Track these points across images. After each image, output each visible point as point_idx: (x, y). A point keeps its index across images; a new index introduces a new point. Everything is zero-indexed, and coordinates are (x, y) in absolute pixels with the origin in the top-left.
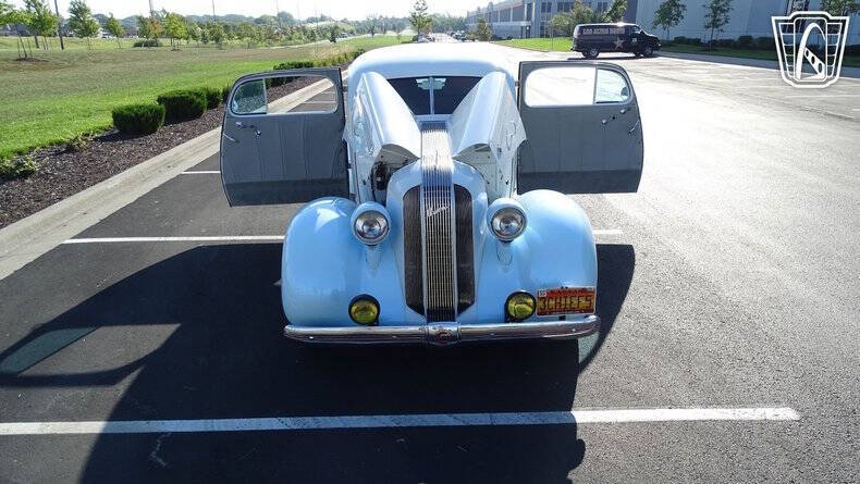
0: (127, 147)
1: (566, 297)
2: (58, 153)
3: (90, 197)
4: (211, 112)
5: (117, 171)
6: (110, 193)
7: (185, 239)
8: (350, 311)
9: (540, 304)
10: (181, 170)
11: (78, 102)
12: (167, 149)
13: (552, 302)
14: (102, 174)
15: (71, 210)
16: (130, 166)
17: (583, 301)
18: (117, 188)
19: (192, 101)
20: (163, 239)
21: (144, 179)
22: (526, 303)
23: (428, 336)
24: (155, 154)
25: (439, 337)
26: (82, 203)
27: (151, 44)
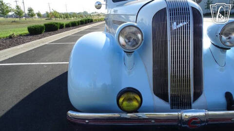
0: (31, 37)
4: (60, 29)
5: (24, 43)
6: (18, 50)
10: (47, 43)
14: (18, 44)
16: (29, 42)
18: (22, 48)
24: (39, 39)
26: (5, 53)
27: (50, 19)
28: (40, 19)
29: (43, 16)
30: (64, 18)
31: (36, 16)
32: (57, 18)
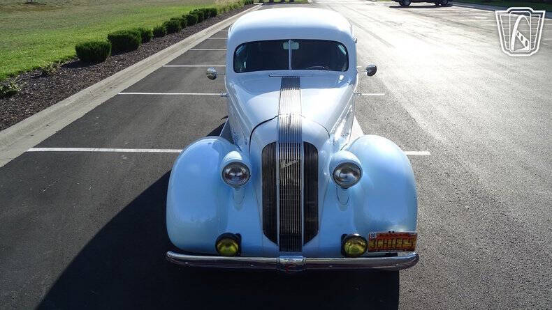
0: (84, 72)
1: (392, 239)
2: (37, 77)
3: (53, 113)
4: (144, 45)
5: (75, 91)
6: (68, 108)
7: (112, 150)
8: (216, 246)
9: (371, 244)
10: (118, 91)
11: (58, 35)
12: (111, 75)
13: (381, 243)
14: (63, 94)
15: (37, 123)
16: (84, 87)
17: (406, 243)
18: (73, 105)
19: (131, 38)
20: (96, 150)
21: (91, 97)
22: (359, 244)
23: (279, 264)
24: (102, 78)
25: (288, 266)
26: (46, 118)
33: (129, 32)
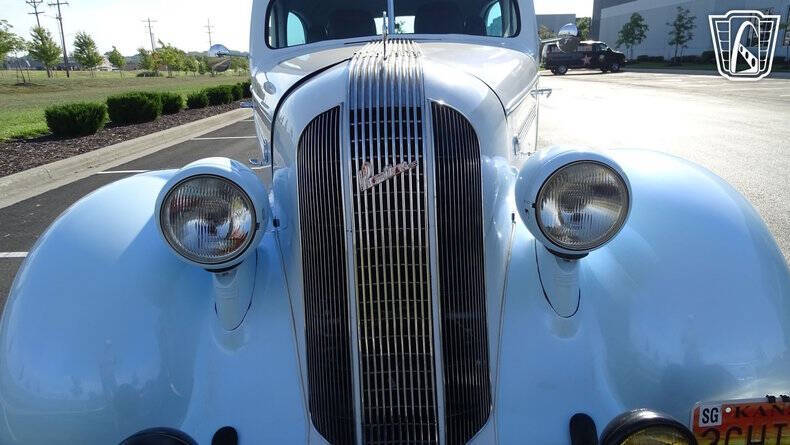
1: (779, 428)
4: (167, 116)
10: (100, 170)
19: (143, 103)
21: (50, 180)
24: (79, 154)
27: (152, 75)
28: (117, 75)
29: (131, 64)
30: (201, 71)
31: (107, 64)
32: (177, 69)
33: (142, 94)
